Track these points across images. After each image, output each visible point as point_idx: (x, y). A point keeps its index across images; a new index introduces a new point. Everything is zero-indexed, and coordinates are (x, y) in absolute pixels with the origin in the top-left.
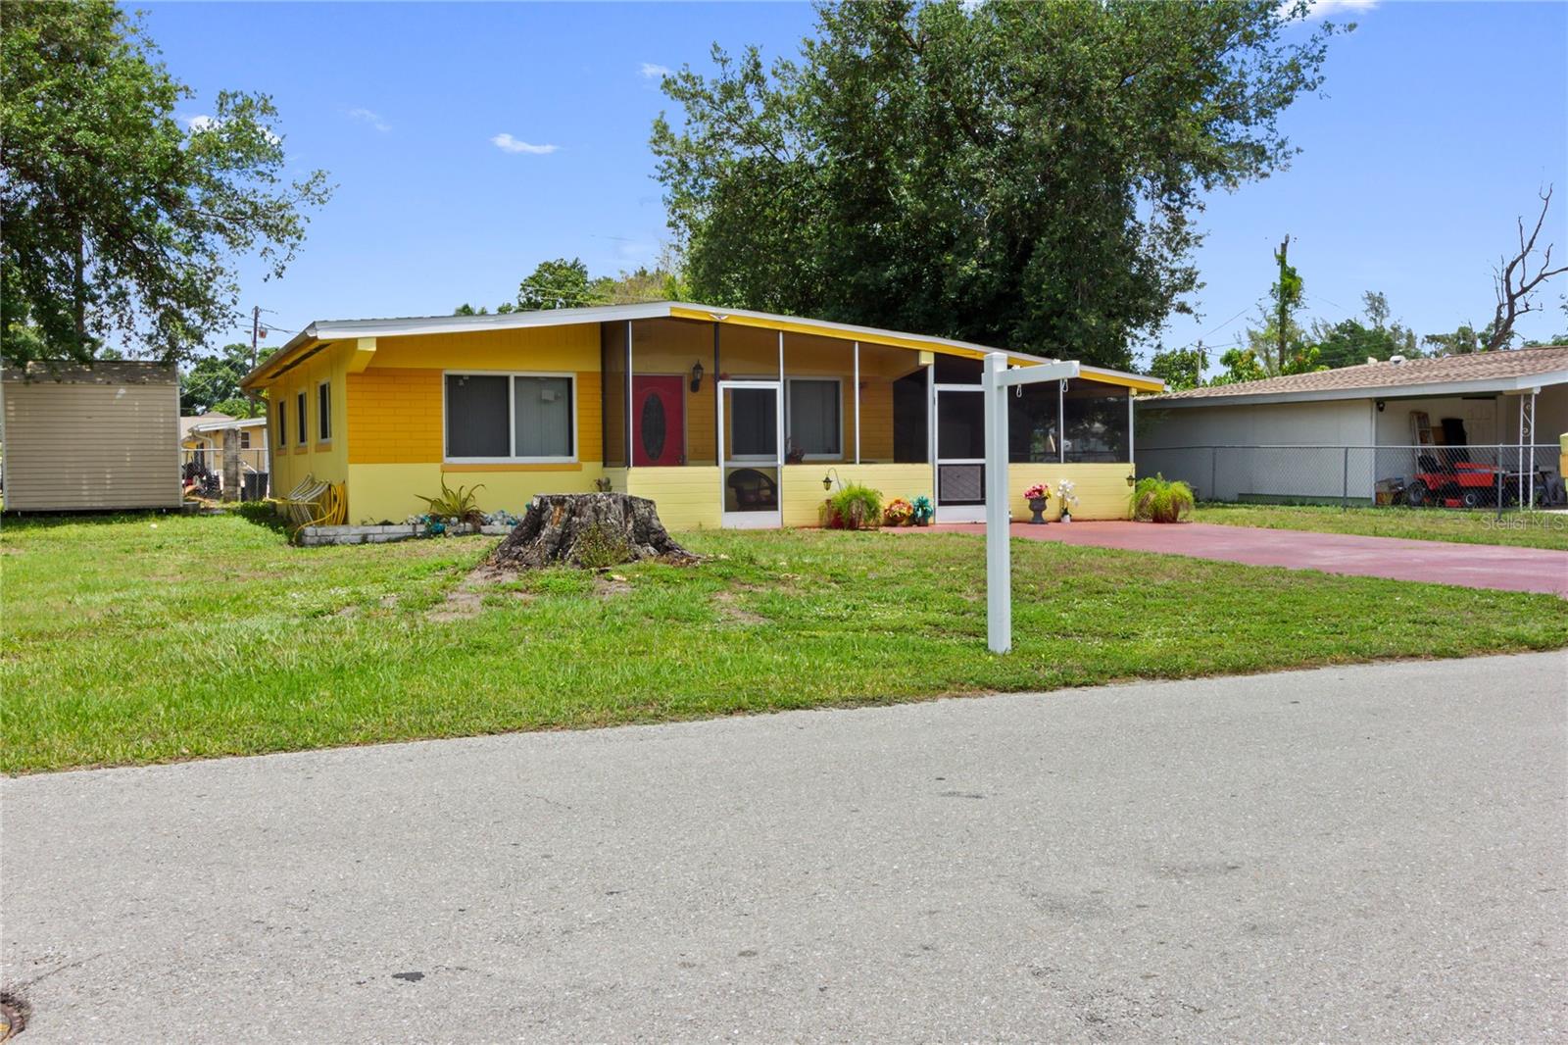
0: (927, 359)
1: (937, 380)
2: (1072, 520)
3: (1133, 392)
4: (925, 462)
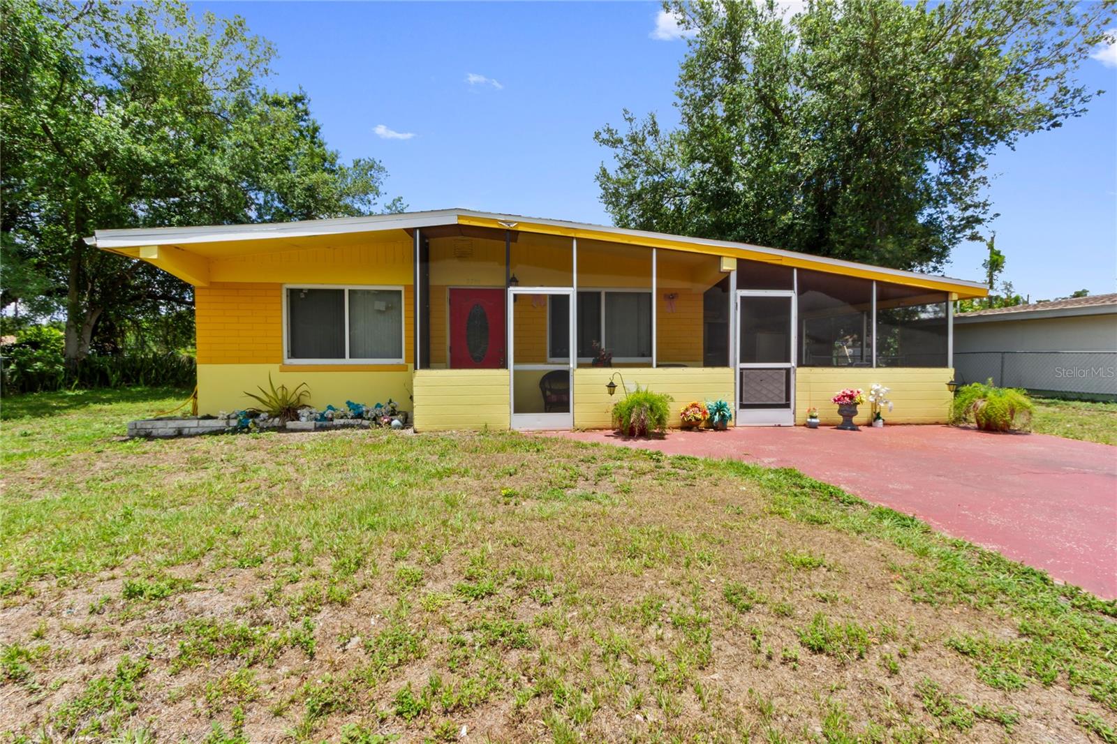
0: (729, 265)
1: (739, 286)
2: (885, 424)
3: (954, 297)
4: (728, 366)
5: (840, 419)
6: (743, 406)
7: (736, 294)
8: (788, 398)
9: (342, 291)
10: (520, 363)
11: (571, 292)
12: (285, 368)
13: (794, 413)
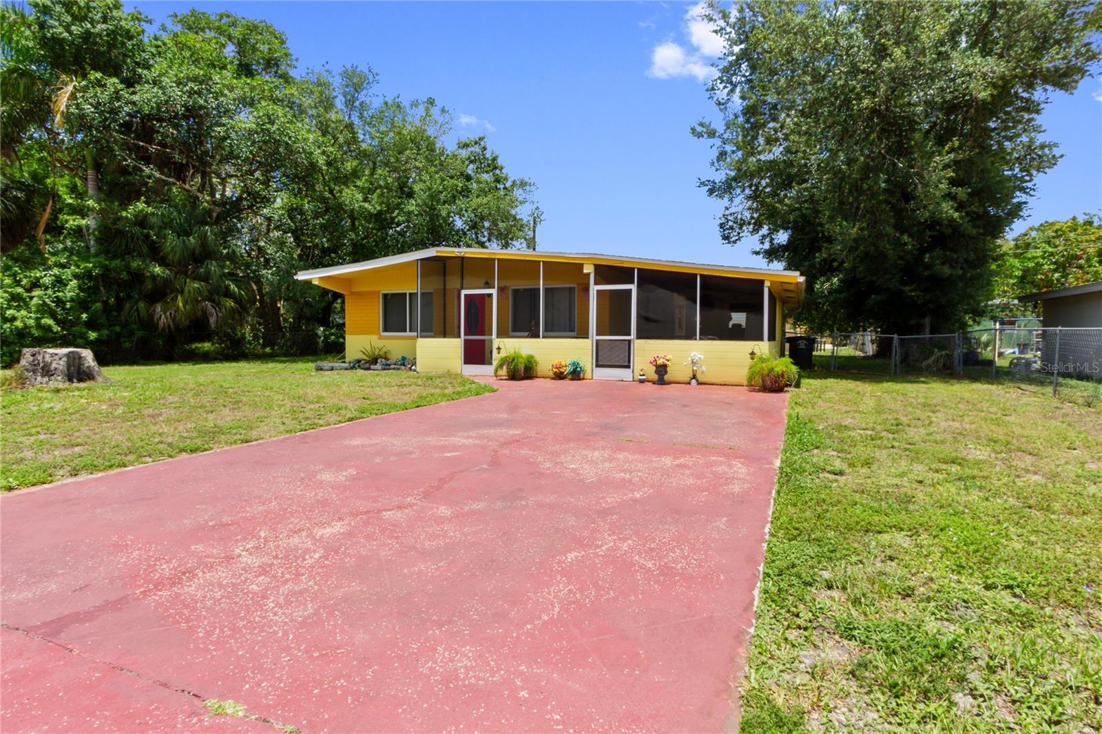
0: (589, 270)
1: (596, 283)
2: (699, 384)
3: (767, 284)
4: (588, 338)
5: (656, 377)
6: (598, 366)
7: (594, 289)
8: (629, 362)
9: (406, 294)
10: (465, 334)
11: (494, 292)
12: (381, 338)
13: (633, 372)
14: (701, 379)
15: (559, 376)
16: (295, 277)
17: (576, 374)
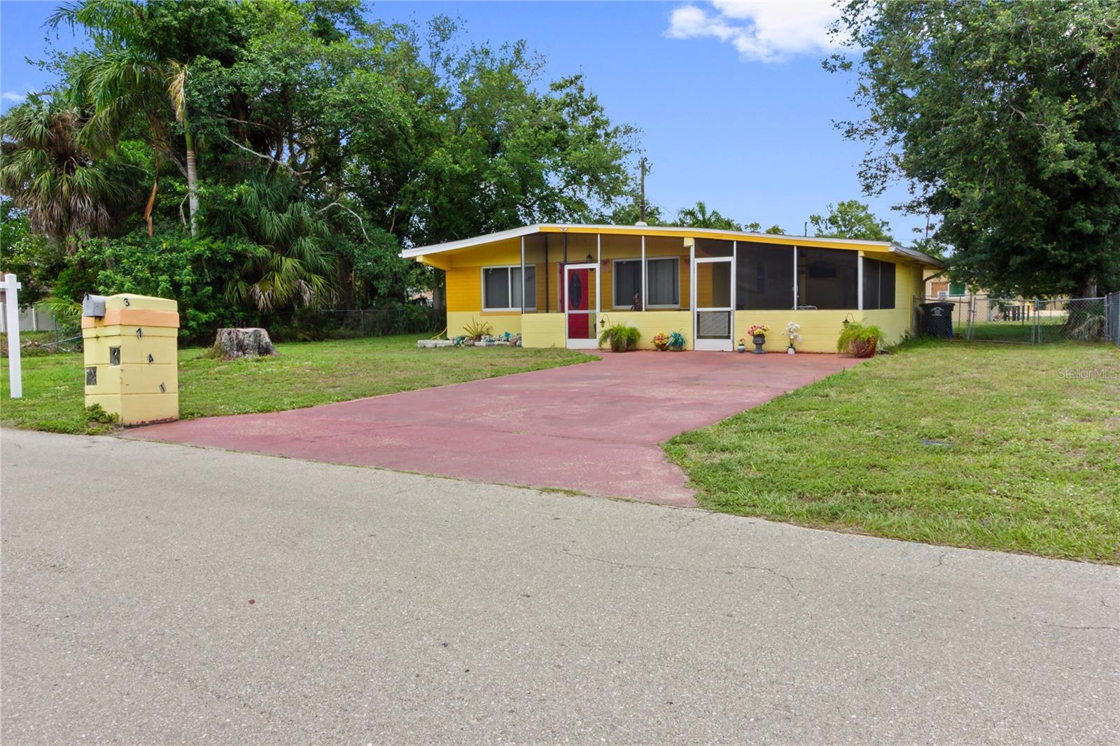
0: (689, 242)
2: (797, 353)
3: (861, 254)
4: (689, 310)
5: (754, 347)
6: (699, 337)
7: (695, 261)
8: (729, 332)
9: (507, 269)
10: (569, 309)
11: (597, 266)
12: (483, 314)
13: (733, 342)
14: (799, 348)
15: (662, 347)
16: (400, 255)
17: (678, 344)
